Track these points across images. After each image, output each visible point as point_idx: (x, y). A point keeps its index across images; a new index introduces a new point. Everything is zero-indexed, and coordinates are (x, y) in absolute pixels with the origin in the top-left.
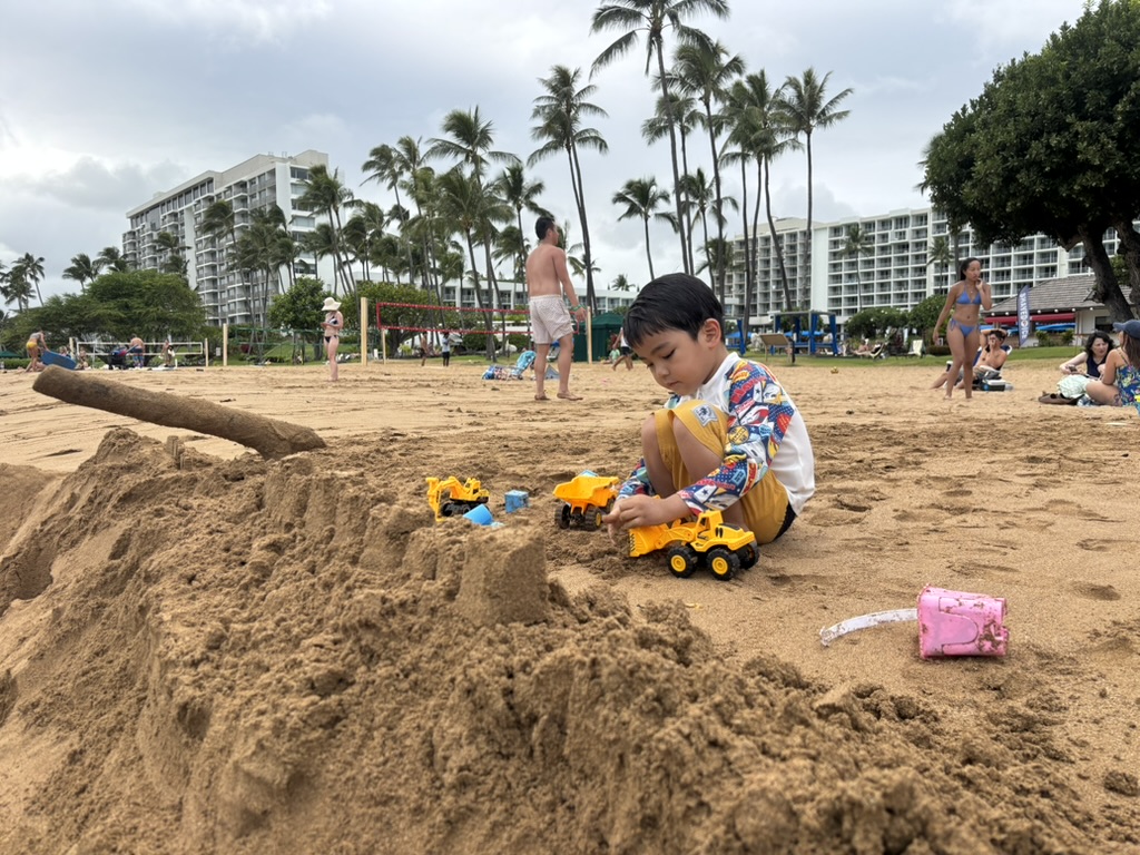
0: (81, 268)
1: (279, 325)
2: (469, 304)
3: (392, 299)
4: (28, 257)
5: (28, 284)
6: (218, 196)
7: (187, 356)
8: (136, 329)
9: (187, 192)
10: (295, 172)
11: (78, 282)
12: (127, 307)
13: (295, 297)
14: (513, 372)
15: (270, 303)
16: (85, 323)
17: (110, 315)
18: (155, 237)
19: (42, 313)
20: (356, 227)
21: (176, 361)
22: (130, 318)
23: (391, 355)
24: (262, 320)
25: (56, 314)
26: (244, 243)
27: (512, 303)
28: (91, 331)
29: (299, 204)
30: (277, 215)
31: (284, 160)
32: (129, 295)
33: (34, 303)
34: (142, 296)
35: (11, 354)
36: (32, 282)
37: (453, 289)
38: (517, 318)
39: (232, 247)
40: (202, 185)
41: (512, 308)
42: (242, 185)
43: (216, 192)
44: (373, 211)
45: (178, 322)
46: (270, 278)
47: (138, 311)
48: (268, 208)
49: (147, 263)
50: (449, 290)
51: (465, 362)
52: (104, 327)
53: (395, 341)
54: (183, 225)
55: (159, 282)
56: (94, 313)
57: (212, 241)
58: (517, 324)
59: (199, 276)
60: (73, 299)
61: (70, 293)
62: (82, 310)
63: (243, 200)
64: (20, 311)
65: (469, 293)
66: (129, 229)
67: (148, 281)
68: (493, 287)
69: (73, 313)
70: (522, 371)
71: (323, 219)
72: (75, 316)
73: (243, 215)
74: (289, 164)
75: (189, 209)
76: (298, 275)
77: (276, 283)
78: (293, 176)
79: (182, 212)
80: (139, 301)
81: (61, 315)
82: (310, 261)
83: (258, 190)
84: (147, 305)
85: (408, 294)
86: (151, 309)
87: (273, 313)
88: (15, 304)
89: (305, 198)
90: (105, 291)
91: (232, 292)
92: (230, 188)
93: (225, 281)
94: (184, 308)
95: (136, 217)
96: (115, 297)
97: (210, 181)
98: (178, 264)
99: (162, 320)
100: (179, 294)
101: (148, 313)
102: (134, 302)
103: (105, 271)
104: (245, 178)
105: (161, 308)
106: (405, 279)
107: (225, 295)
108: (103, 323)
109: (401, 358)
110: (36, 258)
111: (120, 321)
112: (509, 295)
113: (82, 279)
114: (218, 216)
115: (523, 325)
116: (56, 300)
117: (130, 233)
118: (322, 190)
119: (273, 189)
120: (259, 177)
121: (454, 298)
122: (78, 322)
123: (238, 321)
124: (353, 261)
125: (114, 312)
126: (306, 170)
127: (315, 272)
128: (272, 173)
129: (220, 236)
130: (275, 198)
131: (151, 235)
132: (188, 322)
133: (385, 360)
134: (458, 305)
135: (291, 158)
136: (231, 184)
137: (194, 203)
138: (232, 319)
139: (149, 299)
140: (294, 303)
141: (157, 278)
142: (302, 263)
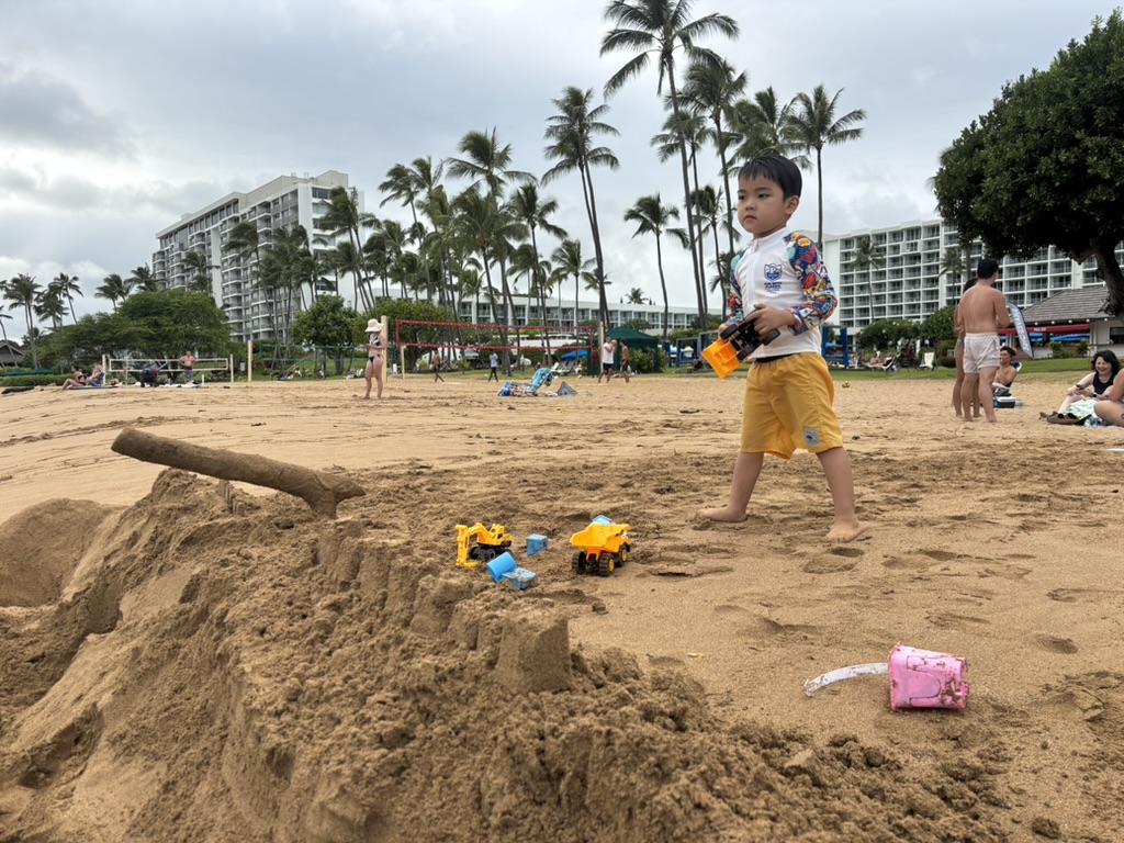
0: (113, 287)
1: (302, 341)
2: (485, 319)
3: (410, 316)
4: (63, 277)
5: (61, 302)
6: (244, 216)
7: (212, 372)
8: (165, 345)
9: (214, 212)
10: (317, 192)
11: (110, 301)
12: (156, 324)
13: (317, 313)
14: (528, 389)
15: (293, 319)
16: (116, 340)
17: (140, 332)
18: (183, 257)
19: (76, 331)
20: (375, 245)
21: (203, 376)
22: (159, 335)
23: (410, 369)
24: (284, 335)
25: (89, 332)
26: (268, 262)
27: (526, 318)
28: (122, 348)
29: (322, 224)
30: (301, 233)
31: (306, 181)
32: (158, 313)
33: (67, 321)
34: (170, 314)
35: (45, 371)
36: (66, 300)
37: (470, 304)
38: (532, 332)
39: (257, 265)
40: (228, 205)
41: (527, 323)
42: (266, 205)
43: (241, 212)
44: (393, 230)
45: (206, 339)
46: (292, 295)
47: (167, 329)
48: (290, 229)
49: (176, 282)
50: (465, 306)
51: (482, 376)
52: (135, 344)
53: (413, 355)
54: (209, 244)
55: (187, 300)
56: (125, 331)
57: (237, 260)
58: (532, 338)
59: (224, 294)
60: (104, 317)
61: (102, 311)
62: (114, 328)
63: (267, 220)
64: (55, 329)
65: (485, 308)
66: (159, 249)
67: (177, 300)
68: (508, 302)
69: (105, 331)
70: (537, 388)
71: (345, 238)
72: (108, 334)
73: (267, 234)
74: (311, 185)
75: (216, 229)
76: (320, 292)
77: (298, 299)
78: (314, 196)
79: (209, 232)
80: (169, 318)
81: (94, 333)
82: (331, 278)
83: (281, 210)
84: (176, 322)
85: (426, 311)
86: (179, 327)
87: (295, 330)
88: (49, 322)
89: (327, 218)
90: (134, 310)
91: (256, 310)
92: (254, 208)
93: (249, 298)
94: (211, 325)
95: (166, 237)
96: (147, 314)
97: (236, 202)
98: (204, 283)
99: (190, 337)
100: (204, 311)
101: (176, 330)
102: (164, 320)
103: (134, 291)
104: (269, 199)
105: (188, 325)
106: (423, 295)
107: (249, 312)
108: (134, 340)
109: (419, 372)
110: (70, 278)
111: (150, 338)
112: (524, 310)
113: (114, 297)
114: (243, 236)
115: (538, 338)
116: (88, 319)
117: (159, 253)
118: (342, 210)
119: (296, 208)
120: (282, 197)
121: (470, 313)
122: (110, 339)
123: (262, 337)
124: (372, 278)
125: (144, 329)
126: (327, 190)
127: (335, 289)
128: (295, 193)
129: (246, 255)
130: (297, 217)
131: (179, 255)
132: (214, 338)
133: (404, 375)
134: (474, 322)
135: (312, 178)
136: (256, 204)
137: (220, 223)
138: (256, 335)
139: (177, 317)
140: (315, 319)
141: (185, 296)
142: (324, 280)
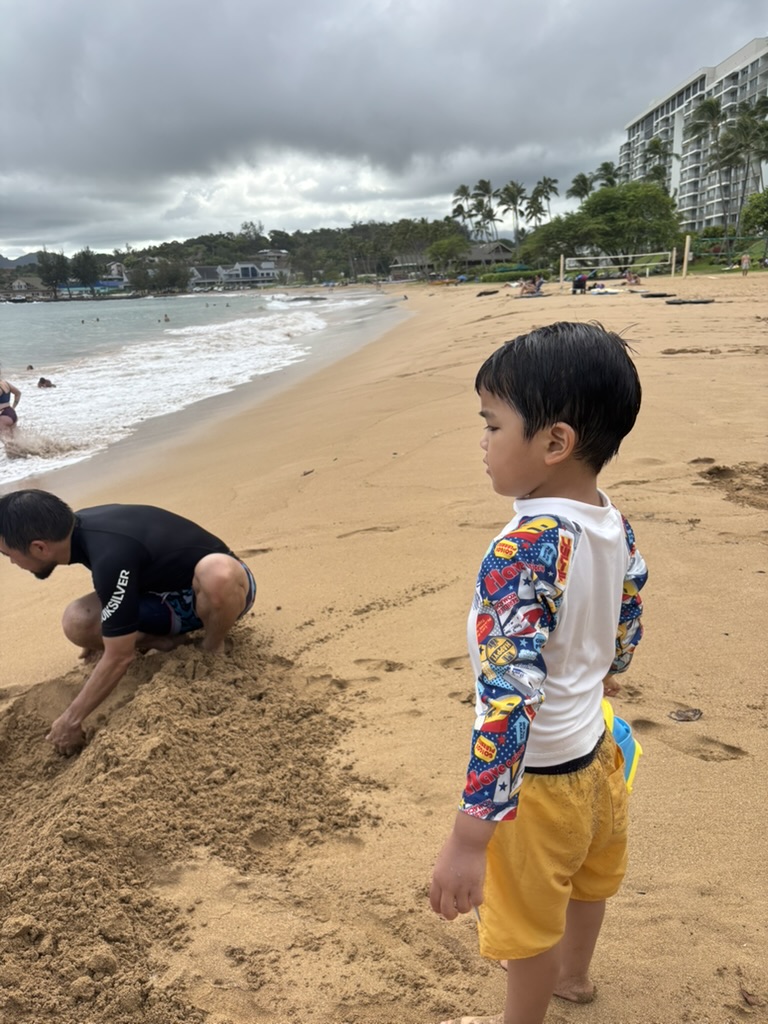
0: (581, 187)
1: (753, 227)
4: (545, 180)
5: (542, 204)
6: (709, 93)
7: (655, 267)
9: (680, 94)
11: (577, 200)
12: (613, 220)
15: (747, 202)
18: (647, 146)
19: (549, 230)
21: (648, 270)
22: (614, 230)
24: (736, 219)
25: (557, 230)
30: (765, 105)
32: (615, 209)
34: (626, 208)
36: (545, 202)
39: (716, 146)
40: (695, 84)
42: (734, 77)
43: (707, 89)
47: (622, 223)
48: (757, 100)
54: (673, 129)
55: (641, 192)
56: (585, 229)
57: (698, 141)
59: (682, 180)
60: (571, 217)
62: (576, 226)
63: (733, 93)
64: (536, 228)
66: (626, 140)
67: (632, 193)
73: (731, 109)
75: (680, 111)
77: (756, 178)
79: (673, 116)
80: (624, 213)
83: (749, 79)
84: (630, 216)
86: (633, 220)
87: (747, 215)
91: (711, 194)
92: (721, 82)
94: (662, 217)
95: (632, 129)
96: (604, 211)
97: (702, 79)
99: (641, 230)
101: (630, 224)
102: (619, 215)
104: (738, 68)
105: (641, 218)
107: (705, 197)
108: (593, 237)
110: (550, 181)
111: (606, 234)
113: (582, 196)
114: (705, 115)
116: (558, 220)
117: (626, 144)
120: (752, 64)
122: (574, 237)
123: (714, 224)
125: (601, 227)
129: (706, 136)
131: (643, 144)
136: (723, 77)
137: (685, 104)
138: (709, 221)
139: (631, 210)
141: (641, 189)
